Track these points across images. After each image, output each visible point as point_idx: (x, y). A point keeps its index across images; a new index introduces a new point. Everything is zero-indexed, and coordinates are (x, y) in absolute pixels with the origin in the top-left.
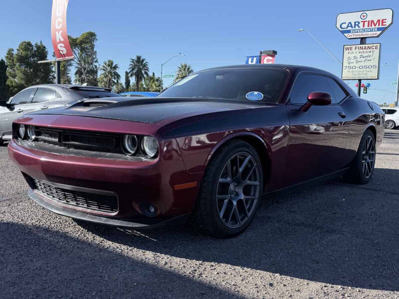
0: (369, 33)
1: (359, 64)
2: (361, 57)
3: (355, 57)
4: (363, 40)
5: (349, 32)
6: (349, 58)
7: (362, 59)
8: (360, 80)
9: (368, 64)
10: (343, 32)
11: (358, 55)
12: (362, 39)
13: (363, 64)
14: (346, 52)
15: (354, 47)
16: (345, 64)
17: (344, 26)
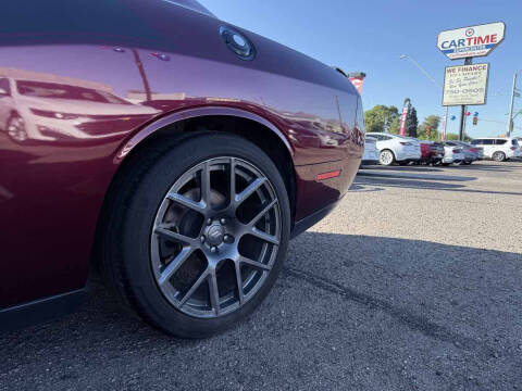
0: (476, 52)
1: (463, 88)
2: (466, 79)
3: (458, 81)
4: (468, 60)
5: (452, 51)
6: (451, 81)
7: (467, 82)
8: (463, 106)
9: (473, 87)
10: (445, 52)
11: (462, 78)
12: (467, 58)
13: (467, 88)
14: (448, 75)
15: (457, 68)
16: (447, 87)
17: (446, 45)
